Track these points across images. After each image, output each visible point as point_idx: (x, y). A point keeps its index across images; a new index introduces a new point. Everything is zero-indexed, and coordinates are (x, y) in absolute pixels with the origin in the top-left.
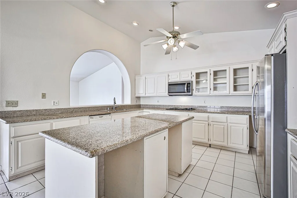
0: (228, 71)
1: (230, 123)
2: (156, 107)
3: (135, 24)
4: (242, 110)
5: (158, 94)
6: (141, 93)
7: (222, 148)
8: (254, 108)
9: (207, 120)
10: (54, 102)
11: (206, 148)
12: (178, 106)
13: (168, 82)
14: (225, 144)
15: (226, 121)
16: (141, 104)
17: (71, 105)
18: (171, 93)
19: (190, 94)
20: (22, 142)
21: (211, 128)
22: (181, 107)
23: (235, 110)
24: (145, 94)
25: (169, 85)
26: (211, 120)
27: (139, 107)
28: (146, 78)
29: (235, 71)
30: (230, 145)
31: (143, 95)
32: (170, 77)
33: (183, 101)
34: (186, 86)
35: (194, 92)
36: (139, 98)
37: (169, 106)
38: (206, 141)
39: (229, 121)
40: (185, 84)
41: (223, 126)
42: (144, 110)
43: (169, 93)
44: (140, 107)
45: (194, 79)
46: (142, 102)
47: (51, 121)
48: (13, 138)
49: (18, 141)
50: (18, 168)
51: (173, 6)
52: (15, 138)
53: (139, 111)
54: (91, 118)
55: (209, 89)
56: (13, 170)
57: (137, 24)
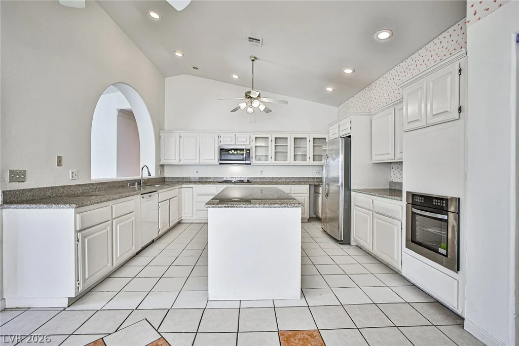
0: (288, 139)
1: (293, 194)
3: (179, 54)
5: (202, 162)
6: (171, 158)
10: (73, 173)
13: (220, 147)
16: (166, 176)
17: (93, 178)
18: (223, 160)
19: (249, 162)
20: (89, 237)
22: (232, 179)
24: (180, 160)
25: (221, 149)
27: (162, 181)
28: (180, 137)
29: (295, 139)
31: (176, 162)
32: (221, 139)
33: (235, 171)
34: (245, 152)
35: (253, 160)
36: (162, 166)
40: (243, 150)
42: (184, 185)
43: (220, 160)
44: (165, 181)
46: (168, 173)
47: (110, 203)
48: (80, 231)
49: (84, 237)
50: (85, 280)
51: (253, 60)
52: (82, 231)
53: (179, 187)
54: (143, 198)
55: (269, 157)
56: (81, 284)
57: (181, 55)
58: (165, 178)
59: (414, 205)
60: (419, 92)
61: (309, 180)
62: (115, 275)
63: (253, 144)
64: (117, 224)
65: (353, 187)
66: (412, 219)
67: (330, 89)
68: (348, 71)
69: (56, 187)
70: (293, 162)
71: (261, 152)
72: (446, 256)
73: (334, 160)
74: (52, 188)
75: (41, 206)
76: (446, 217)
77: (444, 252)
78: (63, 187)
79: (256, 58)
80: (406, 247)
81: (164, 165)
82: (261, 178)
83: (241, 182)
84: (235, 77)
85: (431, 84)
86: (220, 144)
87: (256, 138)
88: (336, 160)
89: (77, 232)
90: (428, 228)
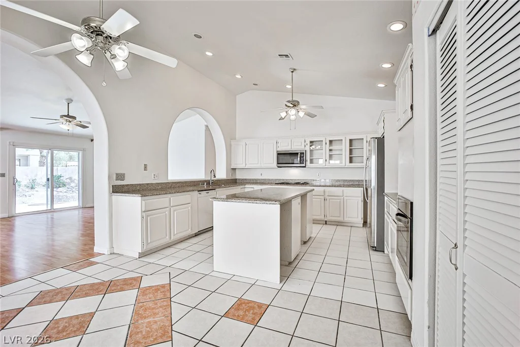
0: (343, 141)
1: (346, 196)
2: (259, 182)
3: (238, 76)
4: (357, 183)
5: (263, 166)
6: (239, 163)
7: (339, 224)
8: (366, 181)
9: (323, 194)
10: (154, 175)
11: (322, 225)
12: (287, 180)
13: (277, 151)
14: (341, 219)
15: (342, 195)
16: (237, 178)
17: (169, 179)
18: (280, 164)
19: (304, 165)
20: (151, 217)
21: (327, 202)
22: (291, 181)
23: (350, 183)
24: (246, 164)
25: (278, 154)
26: (327, 194)
27: (234, 182)
28: (246, 144)
29: (351, 141)
30: (346, 219)
31: (243, 166)
32: (279, 145)
33: (294, 173)
34: (299, 156)
35: (308, 163)
36: (234, 169)
37: (276, 180)
38: (322, 217)
39: (345, 195)
40: (298, 153)
41: (339, 200)
42: (247, 186)
43: (278, 164)
44: (236, 182)
45: (308, 148)
46: (239, 175)
47: (169, 195)
48: (144, 212)
49: (148, 216)
50: (148, 244)
51: (292, 72)
52: (146, 212)
53: (242, 187)
54: (200, 194)
55: (324, 160)
56: (145, 245)
57: (240, 77)
58: (236, 179)
62: (174, 246)
64: (174, 211)
65: (385, 191)
67: (381, 85)
69: (143, 184)
74: (140, 185)
75: (134, 195)
78: (148, 184)
79: (295, 69)
80: (396, 255)
81: (236, 169)
83: (298, 184)
84: (288, 86)
85: (403, 79)
86: (278, 149)
87: (311, 142)
89: (142, 212)
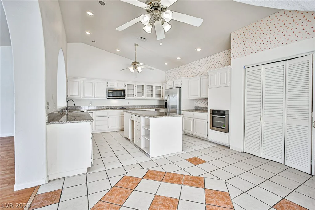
5: (96, 97)
18: (109, 96)
25: (108, 90)
28: (82, 82)
32: (108, 84)
35: (126, 97)
40: (121, 91)
48: (92, 133)
55: (135, 95)
56: (92, 160)
57: (89, 34)
59: (213, 114)
60: (215, 75)
61: (153, 107)
63: (126, 88)
65: (182, 109)
66: (213, 119)
67: (166, 64)
68: (179, 58)
70: (146, 98)
71: (131, 92)
72: (225, 129)
73: (174, 97)
76: (224, 117)
77: (224, 127)
79: (137, 45)
80: (210, 129)
82: (129, 106)
84: (118, 50)
85: (220, 74)
86: (107, 87)
87: (128, 85)
88: (175, 97)
90: (218, 121)
